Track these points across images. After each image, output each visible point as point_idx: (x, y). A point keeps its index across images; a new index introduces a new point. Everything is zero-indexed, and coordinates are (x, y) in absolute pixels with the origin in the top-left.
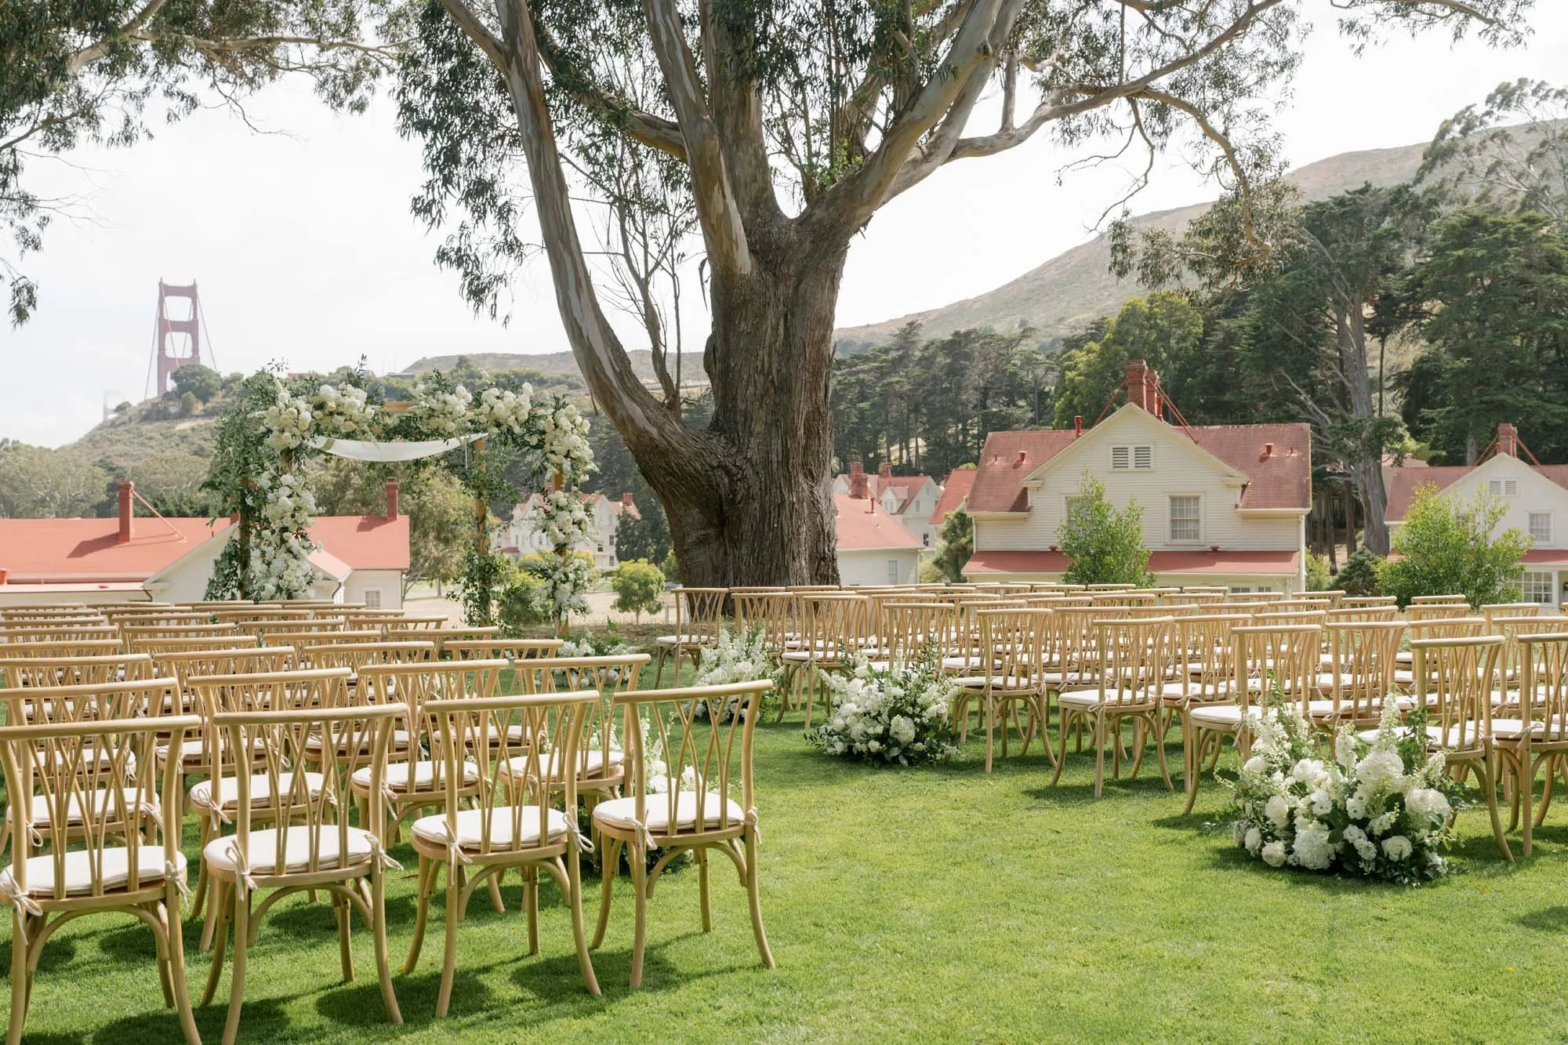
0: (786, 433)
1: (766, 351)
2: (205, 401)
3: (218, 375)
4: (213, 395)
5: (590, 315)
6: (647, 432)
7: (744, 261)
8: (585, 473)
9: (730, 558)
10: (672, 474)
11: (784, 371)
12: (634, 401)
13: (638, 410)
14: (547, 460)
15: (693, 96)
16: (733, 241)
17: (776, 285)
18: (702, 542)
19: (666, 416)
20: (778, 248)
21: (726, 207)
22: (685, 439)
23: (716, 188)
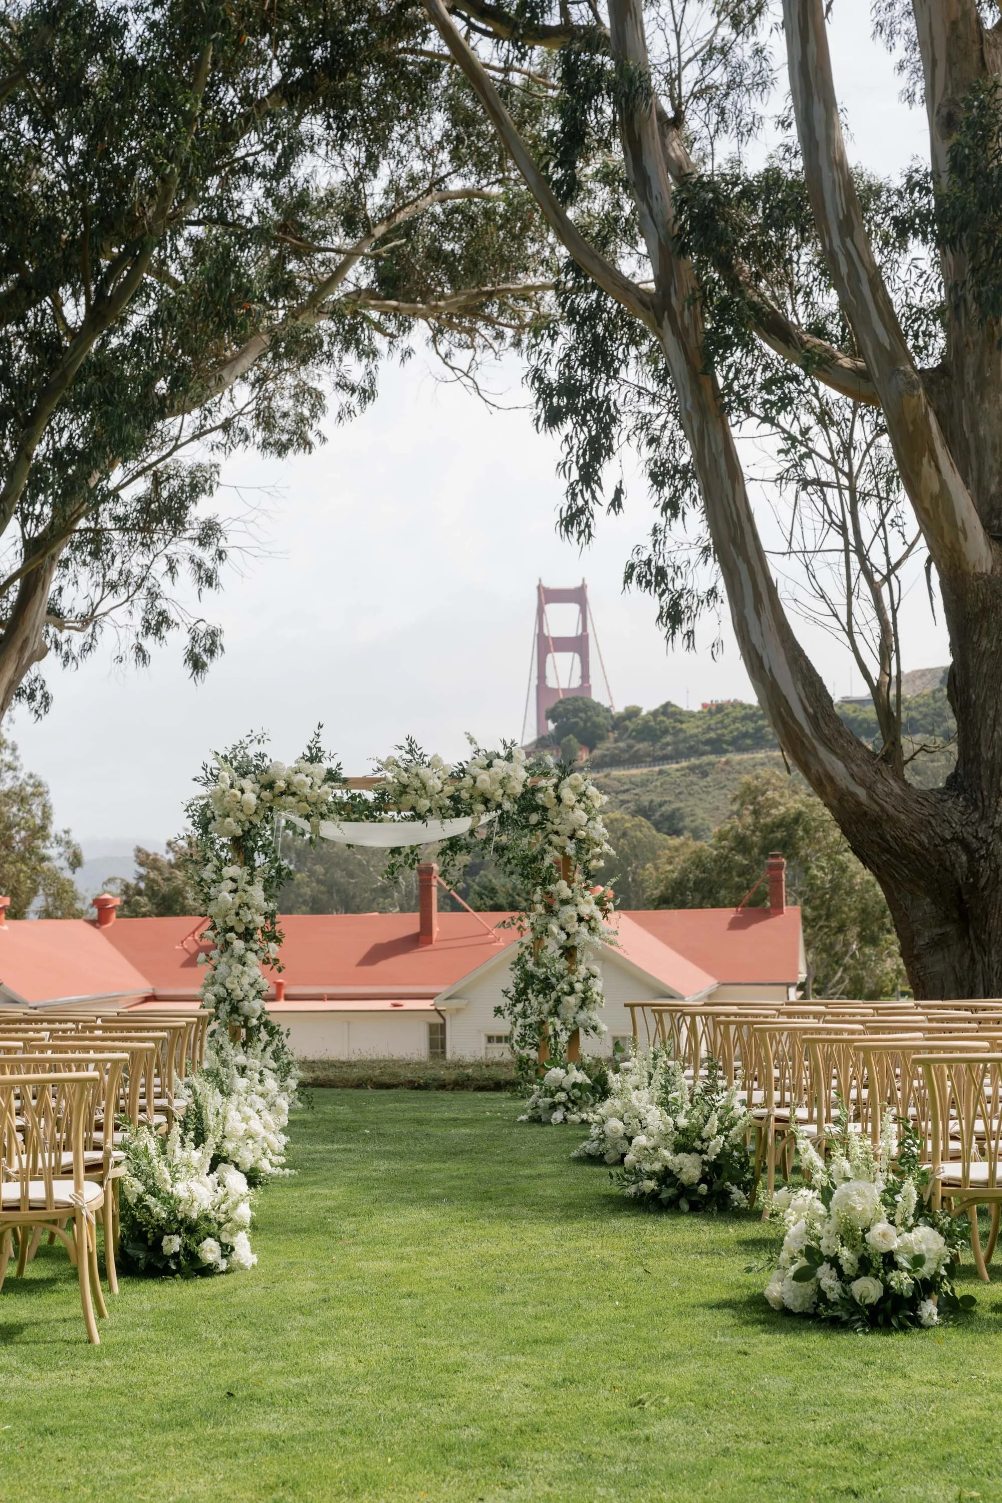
2: (592, 747)
3: (608, 710)
4: (602, 738)
5: (774, 640)
6: (853, 795)
7: (981, 555)
8: (599, 856)
9: (979, 967)
10: (888, 850)
12: (835, 753)
13: (840, 765)
14: (550, 843)
15: (885, 341)
16: (959, 530)
18: (938, 944)
19: (878, 771)
21: (943, 484)
22: (904, 801)
23: (925, 460)
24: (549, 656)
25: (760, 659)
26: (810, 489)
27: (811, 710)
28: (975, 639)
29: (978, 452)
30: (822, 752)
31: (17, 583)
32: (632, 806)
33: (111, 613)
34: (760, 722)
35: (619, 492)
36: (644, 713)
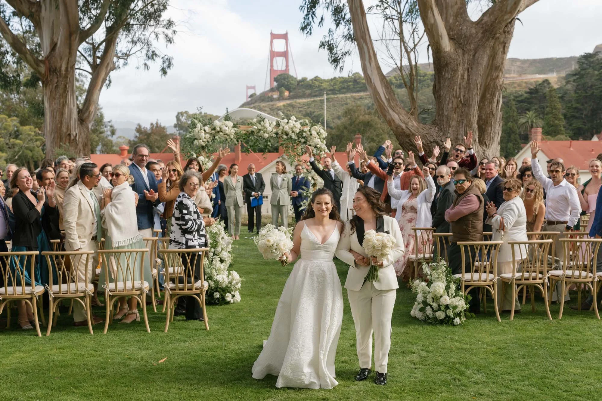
0: (467, 126)
1: (458, 87)
3: (296, 79)
4: (293, 88)
5: (375, 72)
6: (400, 126)
7: (447, 45)
11: (467, 96)
12: (395, 111)
13: (396, 116)
16: (439, 37)
17: (464, 54)
19: (409, 118)
20: (465, 37)
21: (435, 20)
22: (418, 129)
23: (429, 12)
24: (274, 59)
25: (371, 79)
26: (389, 20)
27: (387, 97)
28: (443, 74)
29: (446, 8)
30: (391, 112)
31: (104, 44)
32: (304, 112)
33: (137, 53)
34: (349, 84)
35: (322, 19)
36: (308, 80)
